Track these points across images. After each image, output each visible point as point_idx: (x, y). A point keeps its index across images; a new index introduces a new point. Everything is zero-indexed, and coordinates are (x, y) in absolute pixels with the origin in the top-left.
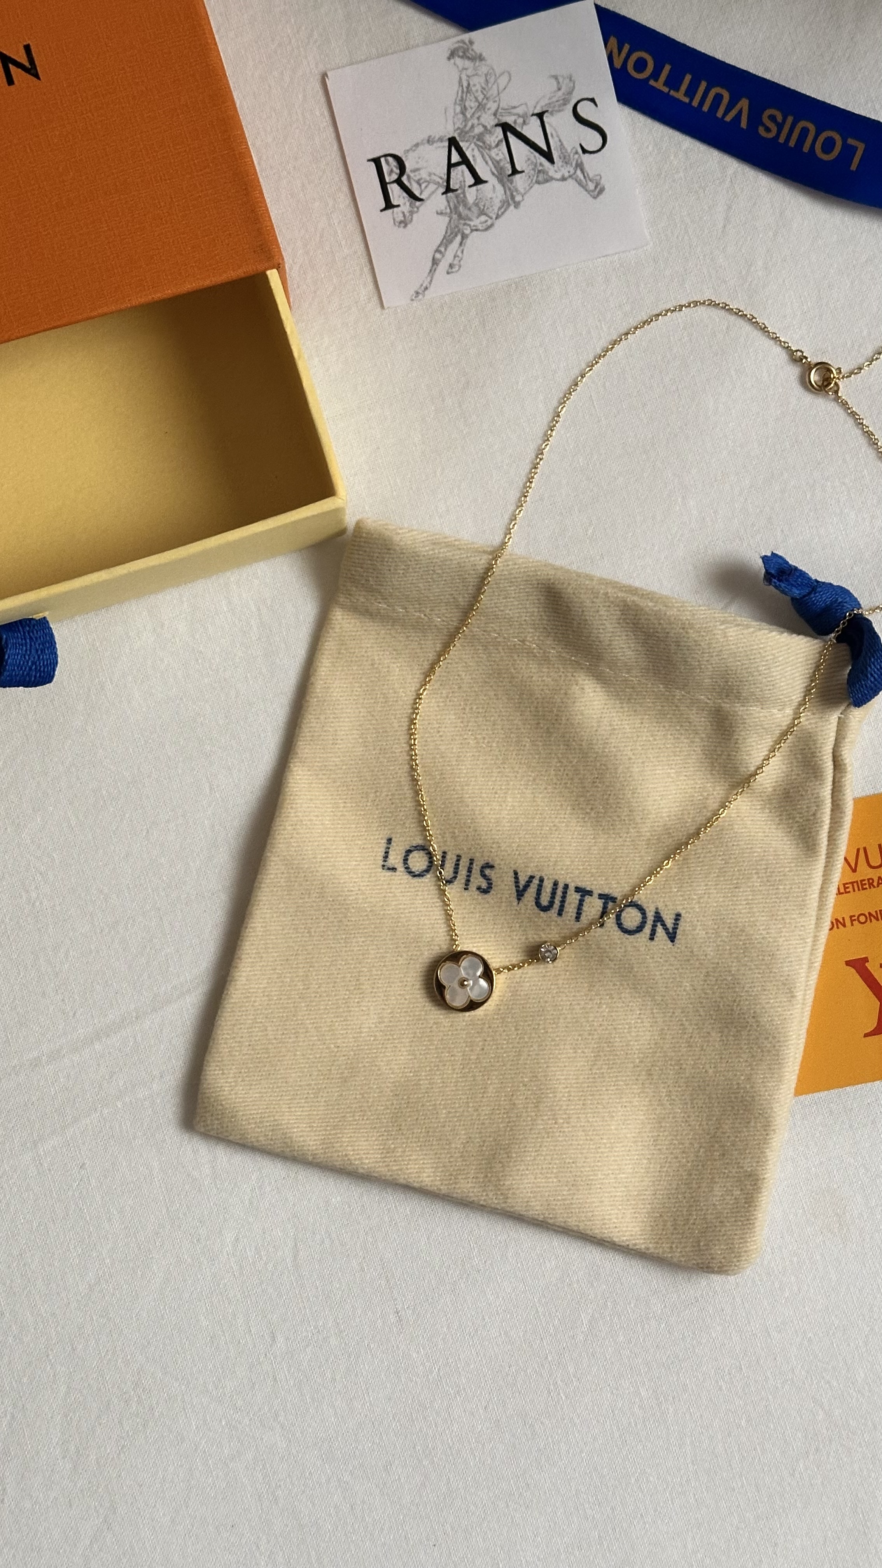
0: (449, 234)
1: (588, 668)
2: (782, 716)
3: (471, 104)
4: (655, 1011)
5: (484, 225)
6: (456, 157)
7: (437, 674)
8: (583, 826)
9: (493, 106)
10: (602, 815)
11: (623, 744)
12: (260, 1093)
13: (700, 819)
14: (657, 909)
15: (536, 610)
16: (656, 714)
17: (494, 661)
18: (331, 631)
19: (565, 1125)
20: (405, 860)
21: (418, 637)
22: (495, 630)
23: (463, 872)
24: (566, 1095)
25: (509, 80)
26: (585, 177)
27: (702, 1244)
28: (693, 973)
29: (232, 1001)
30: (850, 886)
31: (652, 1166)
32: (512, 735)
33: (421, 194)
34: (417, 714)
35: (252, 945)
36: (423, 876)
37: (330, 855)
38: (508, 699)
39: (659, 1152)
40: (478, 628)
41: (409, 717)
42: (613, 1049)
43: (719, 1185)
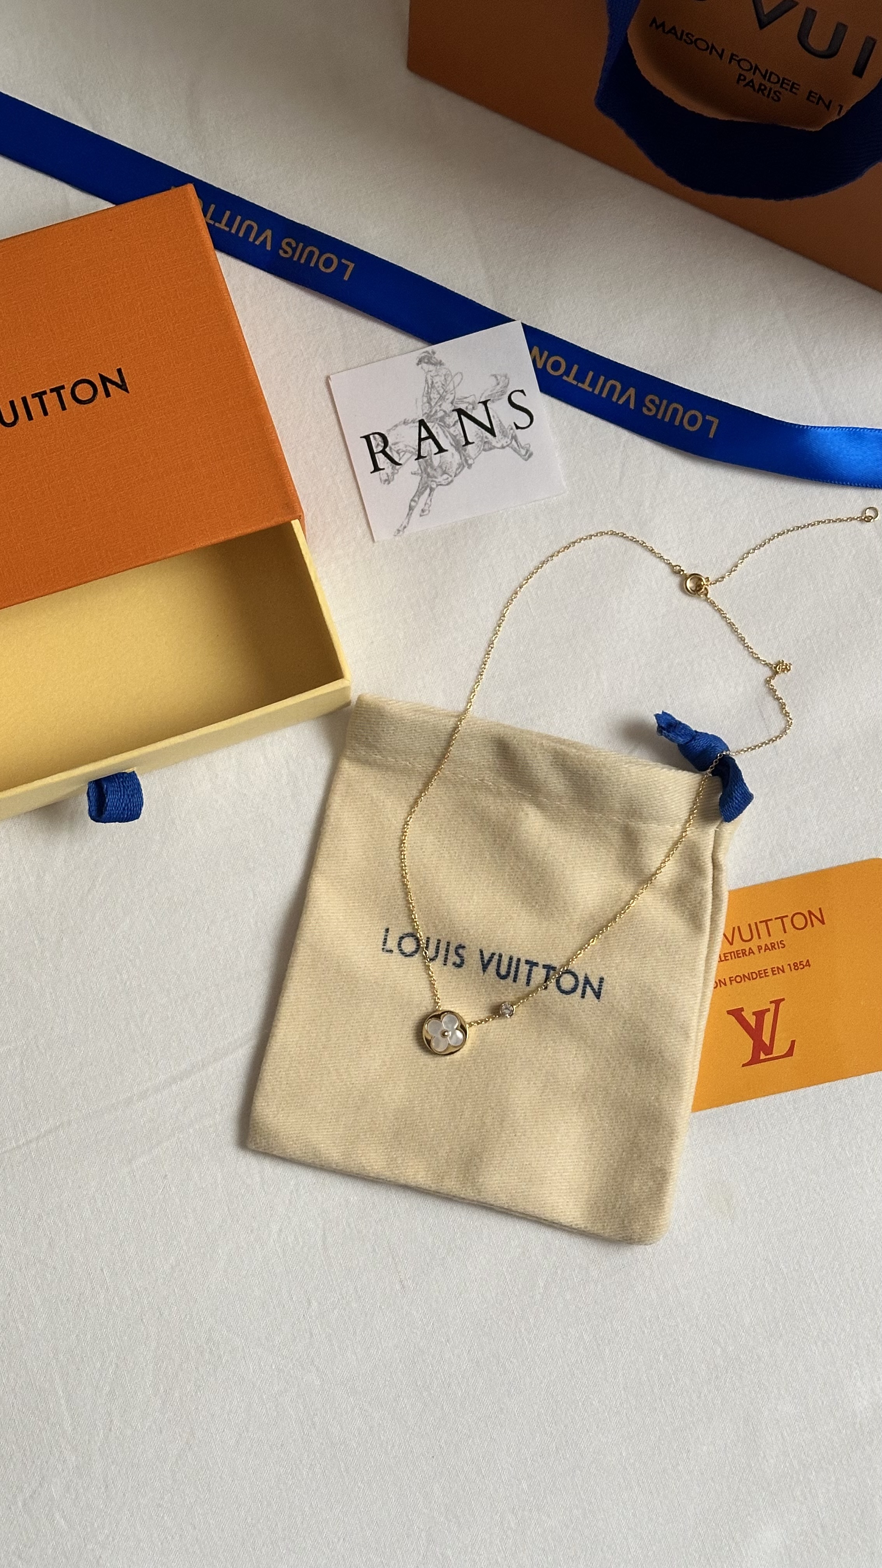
0: (420, 488)
1: (530, 799)
2: (674, 830)
3: (435, 396)
4: (587, 1051)
5: (446, 481)
6: (424, 434)
7: (419, 806)
8: (530, 916)
9: (451, 397)
10: (544, 907)
11: (558, 854)
12: (296, 1119)
13: (617, 908)
14: (586, 974)
15: (491, 757)
16: (582, 831)
17: (462, 796)
18: (340, 776)
19: (523, 1137)
20: (399, 944)
21: (405, 779)
22: (461, 773)
23: (442, 952)
24: (523, 1115)
25: (462, 379)
26: (518, 446)
27: (625, 1222)
28: (615, 1021)
29: (274, 1051)
30: (729, 955)
31: (588, 1166)
32: (476, 850)
33: (400, 460)
34: (405, 836)
35: (287, 1009)
36: (412, 956)
37: (343, 942)
38: (473, 823)
39: (593, 1156)
40: (449, 771)
41: (400, 839)
42: (556, 1080)
43: (637, 1179)
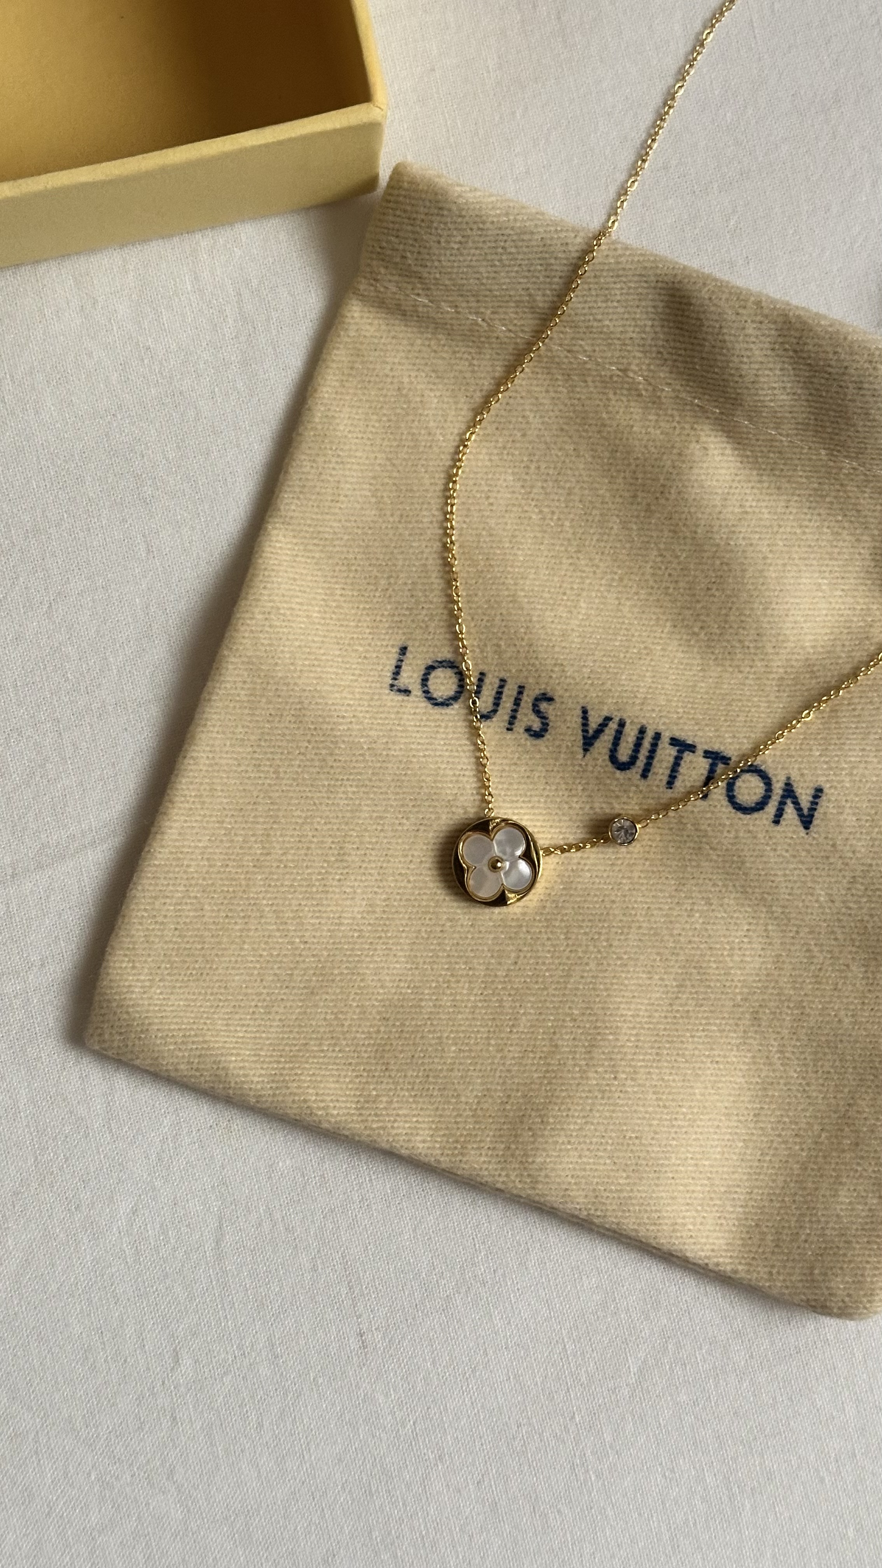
1: (716, 419)
4: (770, 927)
7: (492, 412)
8: (687, 652)
10: (716, 638)
11: (757, 536)
12: (186, 1000)
13: (860, 655)
14: (789, 778)
15: (650, 323)
16: (810, 495)
17: (579, 399)
18: (342, 333)
19: (629, 1082)
20: (425, 681)
21: (470, 353)
22: (585, 351)
23: (507, 704)
24: (633, 1039)
27: (816, 1272)
28: (833, 876)
29: (156, 862)
31: (748, 1152)
32: (594, 512)
34: (459, 468)
35: (192, 783)
36: (448, 705)
37: (316, 663)
38: (593, 457)
39: (760, 1132)
40: (561, 345)
41: (447, 472)
42: (704, 977)
43: (846, 1188)
